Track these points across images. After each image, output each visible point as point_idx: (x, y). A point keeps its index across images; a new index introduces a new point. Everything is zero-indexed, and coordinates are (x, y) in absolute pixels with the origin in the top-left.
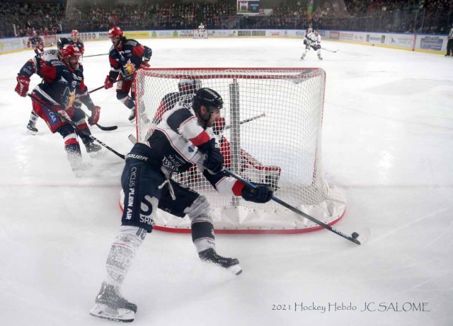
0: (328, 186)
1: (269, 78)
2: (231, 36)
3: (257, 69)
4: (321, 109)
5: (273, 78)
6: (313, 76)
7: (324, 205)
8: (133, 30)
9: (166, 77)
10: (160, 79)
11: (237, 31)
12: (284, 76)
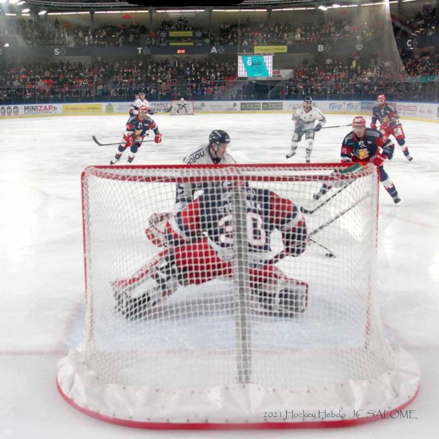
0: (390, 349)
1: (291, 179)
2: (230, 111)
3: (273, 166)
4: (375, 225)
5: (297, 180)
6: (360, 176)
7: (387, 379)
8: (77, 101)
9: (130, 180)
10: (121, 182)
11: (238, 103)
12: (315, 177)
